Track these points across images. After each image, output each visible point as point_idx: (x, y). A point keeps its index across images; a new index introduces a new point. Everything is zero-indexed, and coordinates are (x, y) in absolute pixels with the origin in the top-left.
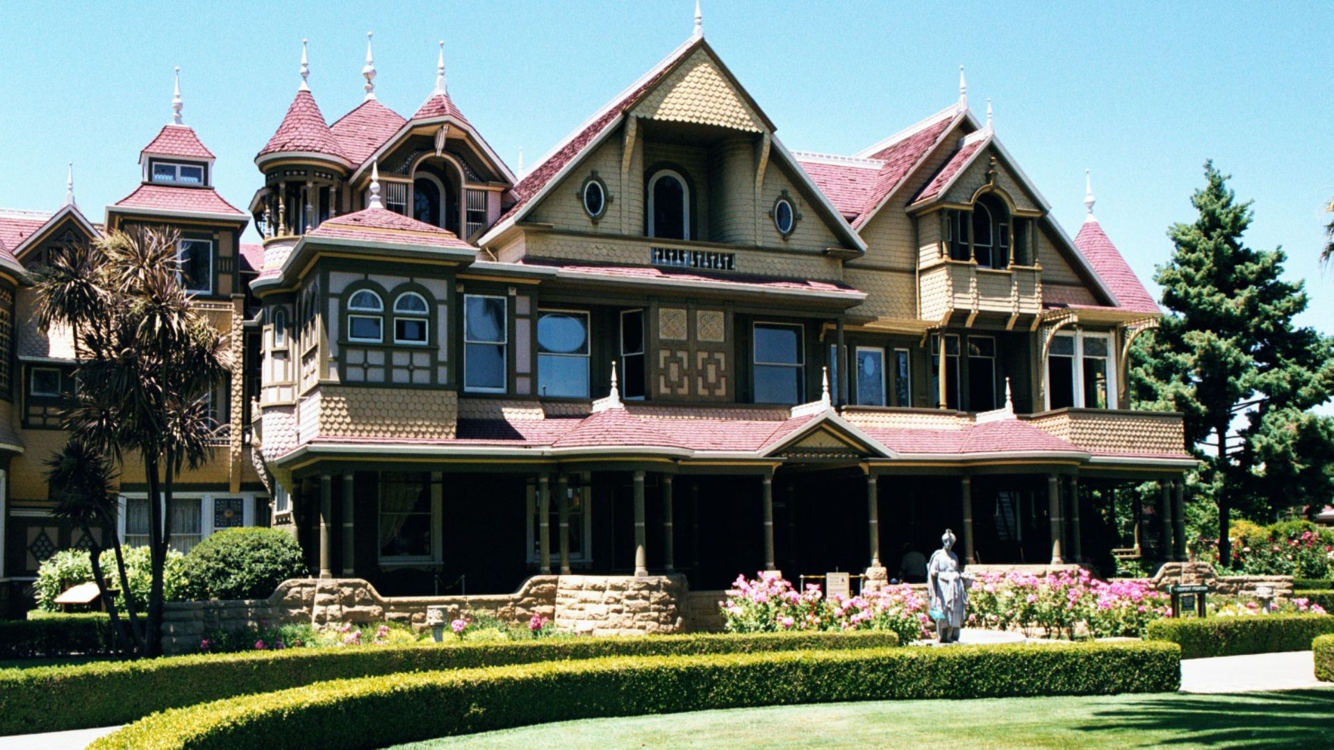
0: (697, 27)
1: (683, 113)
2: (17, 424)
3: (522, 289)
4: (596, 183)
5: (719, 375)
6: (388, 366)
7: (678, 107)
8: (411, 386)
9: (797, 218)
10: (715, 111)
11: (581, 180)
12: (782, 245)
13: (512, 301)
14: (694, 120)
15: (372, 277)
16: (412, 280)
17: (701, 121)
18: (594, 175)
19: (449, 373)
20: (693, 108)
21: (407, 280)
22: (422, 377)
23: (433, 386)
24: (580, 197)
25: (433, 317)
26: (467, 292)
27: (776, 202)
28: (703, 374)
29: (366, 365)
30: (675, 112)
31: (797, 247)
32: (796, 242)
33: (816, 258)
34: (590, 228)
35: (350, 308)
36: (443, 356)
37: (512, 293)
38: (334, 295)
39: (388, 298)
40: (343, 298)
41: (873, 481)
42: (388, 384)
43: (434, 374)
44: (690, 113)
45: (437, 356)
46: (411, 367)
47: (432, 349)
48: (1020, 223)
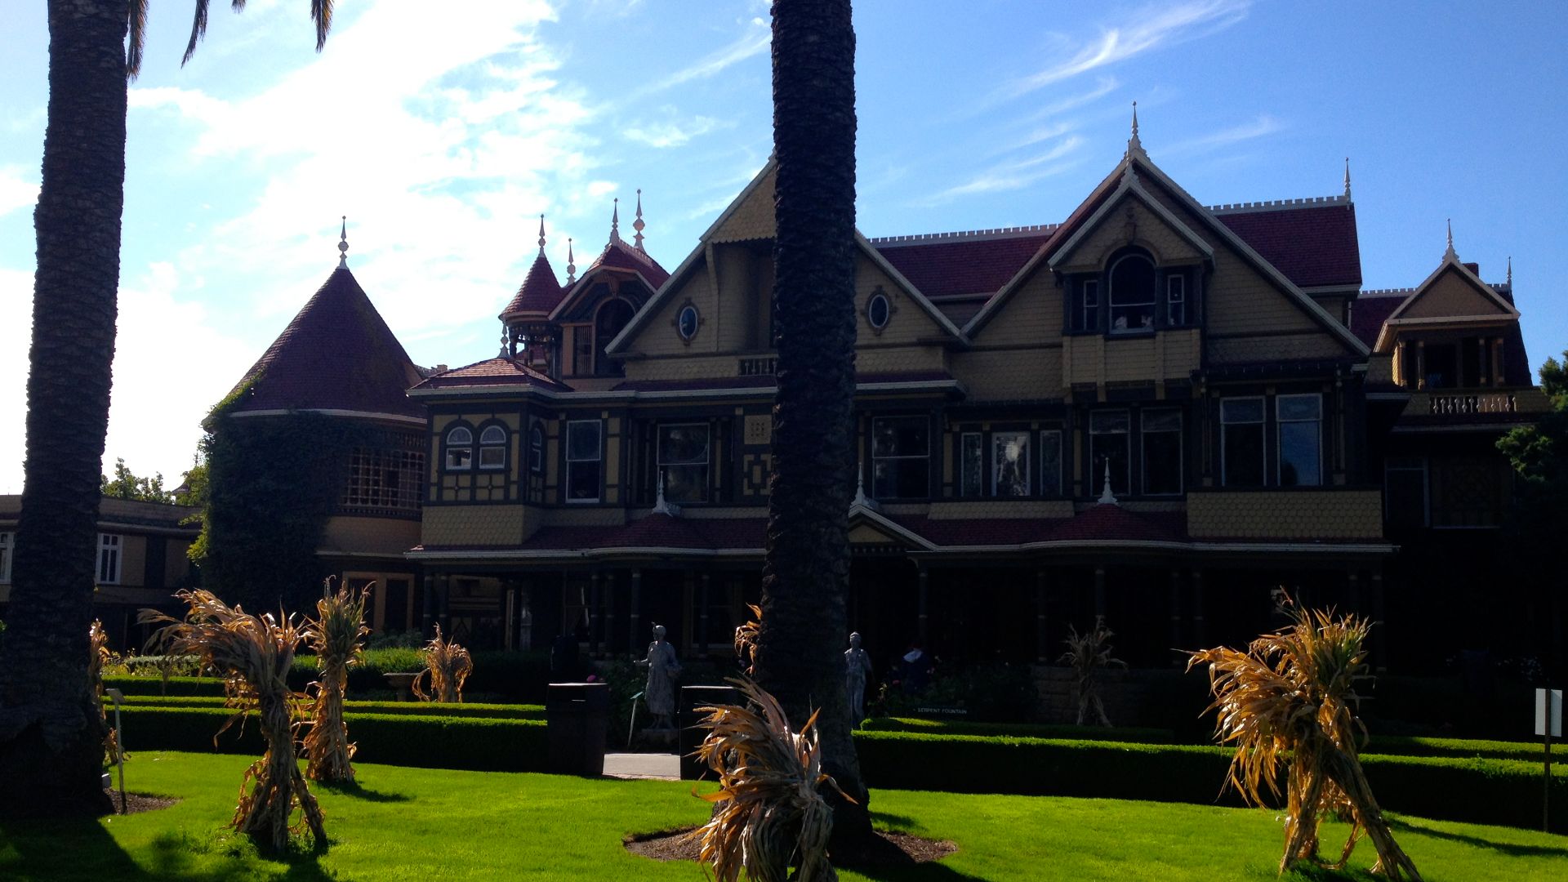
3: (613, 413)
4: (692, 308)
6: (473, 488)
8: (490, 502)
9: (894, 311)
11: (677, 307)
12: (875, 341)
13: (605, 422)
15: (464, 417)
16: (493, 416)
18: (688, 301)
19: (519, 492)
21: (489, 416)
22: (498, 495)
23: (507, 501)
24: (675, 324)
25: (508, 445)
26: (568, 418)
27: (870, 299)
29: (456, 488)
31: (889, 341)
32: (889, 336)
33: (912, 349)
34: (682, 351)
35: (448, 443)
36: (514, 476)
37: (605, 415)
38: (436, 434)
39: (476, 433)
40: (443, 435)
41: (923, 574)
42: (473, 501)
43: (507, 490)
45: (509, 477)
46: (490, 487)
47: (506, 471)
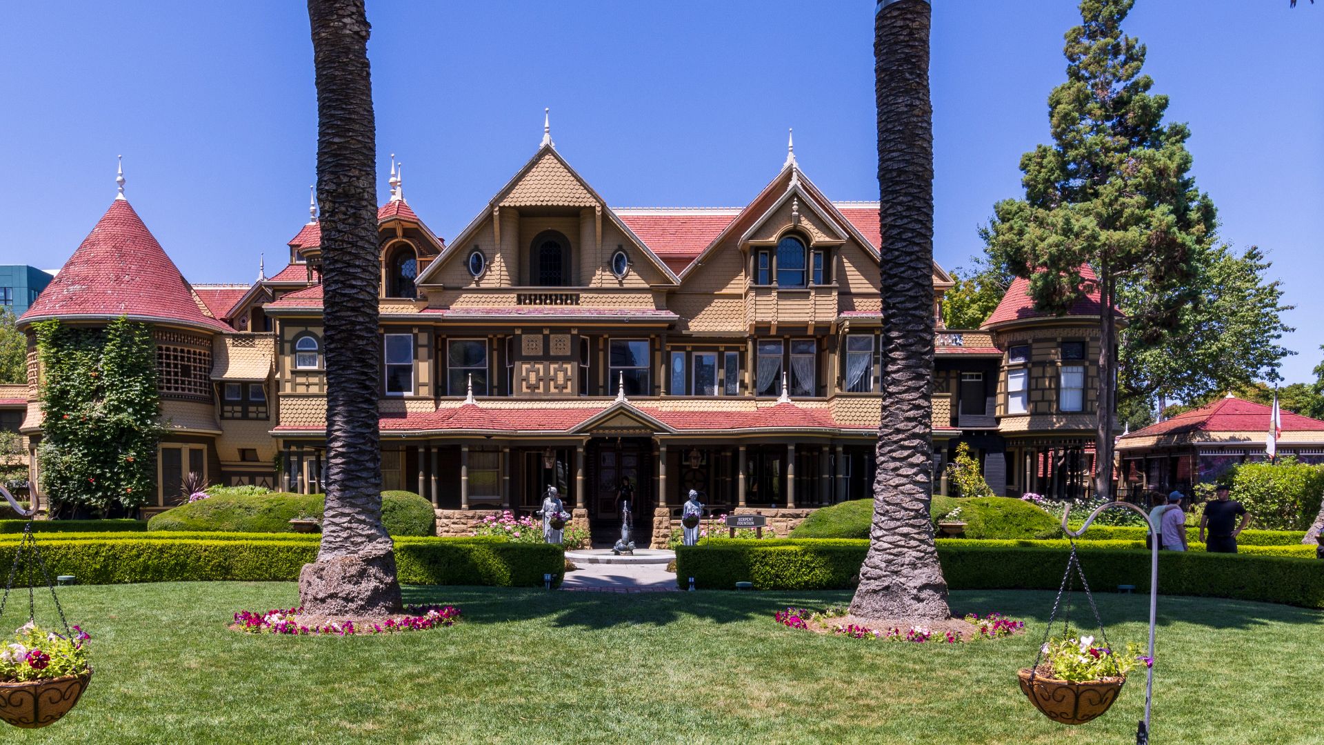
0: (546, 135)
1: (531, 199)
2: (218, 417)
3: (422, 329)
4: (479, 253)
5: (567, 379)
6: (321, 384)
7: (528, 195)
9: (630, 263)
10: (555, 194)
11: (467, 252)
12: (617, 286)
13: (416, 336)
14: (539, 204)
15: (309, 329)
17: (544, 204)
18: (477, 248)
20: (539, 194)
24: (466, 264)
26: (385, 332)
27: (613, 255)
28: (554, 379)
29: (307, 383)
30: (525, 199)
31: (628, 286)
32: (629, 282)
33: (644, 292)
34: (473, 285)
35: (297, 348)
37: (414, 331)
38: (287, 342)
40: (292, 342)
41: (663, 449)
44: (536, 199)
48: (827, 252)
